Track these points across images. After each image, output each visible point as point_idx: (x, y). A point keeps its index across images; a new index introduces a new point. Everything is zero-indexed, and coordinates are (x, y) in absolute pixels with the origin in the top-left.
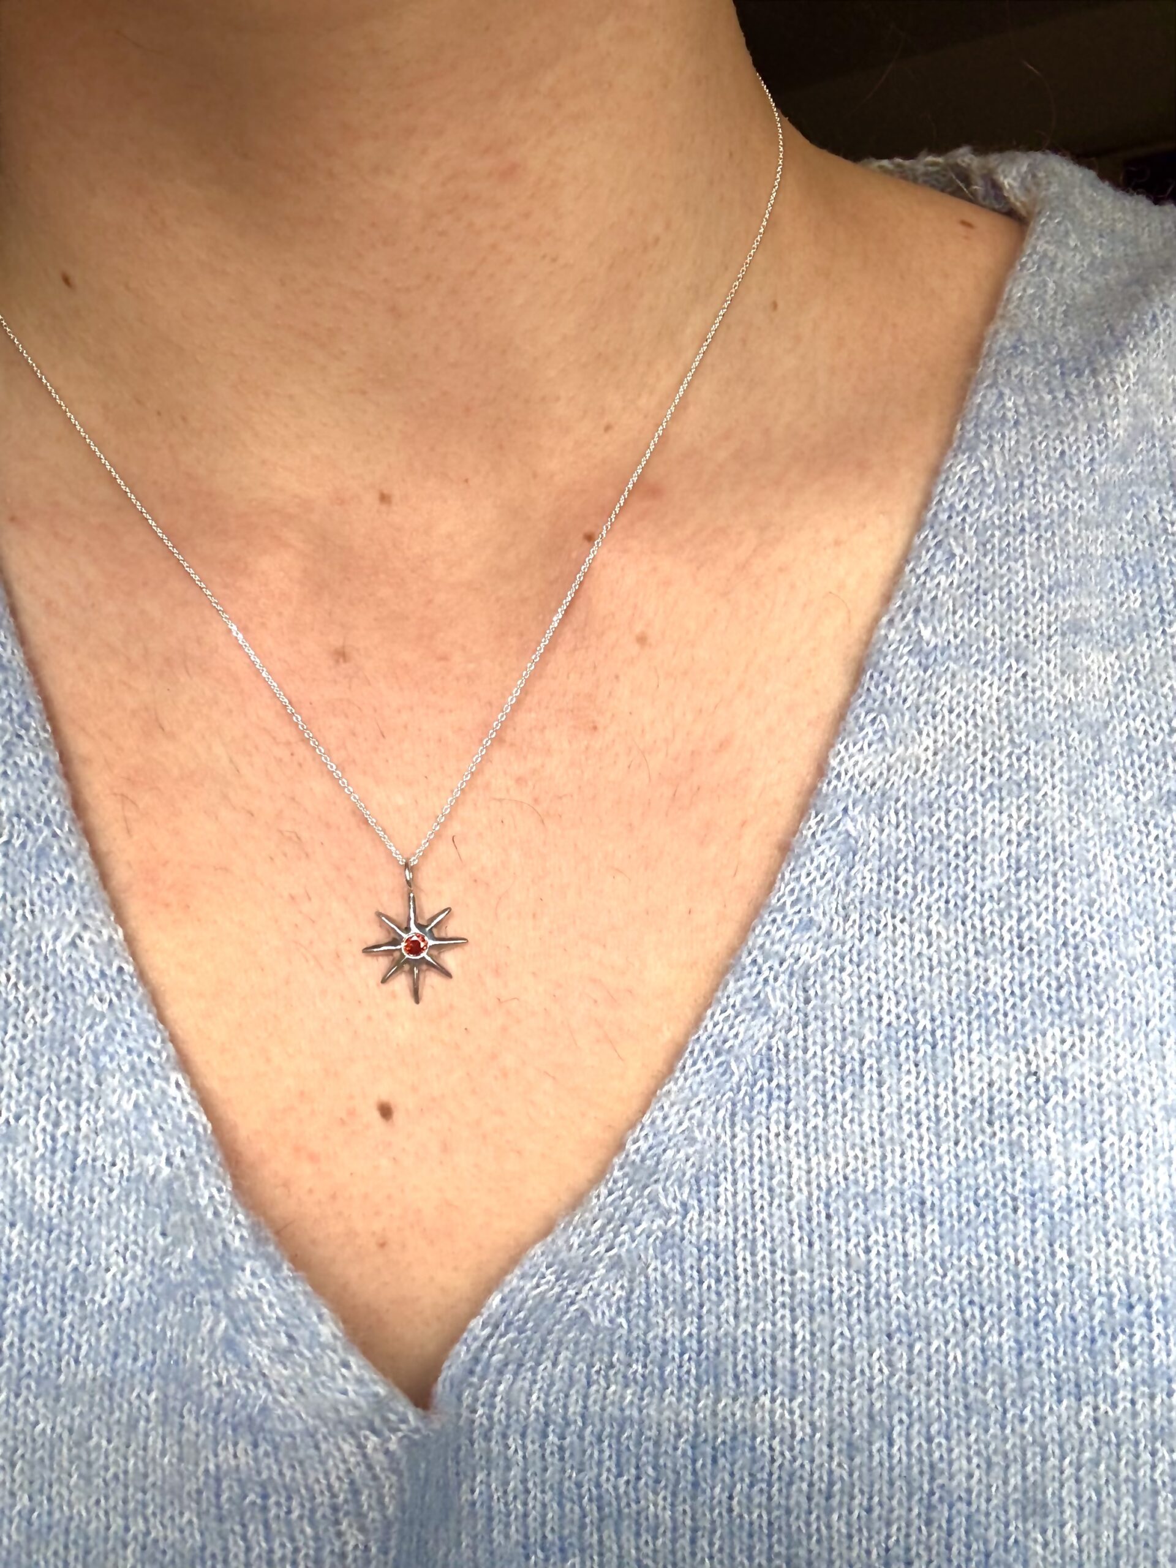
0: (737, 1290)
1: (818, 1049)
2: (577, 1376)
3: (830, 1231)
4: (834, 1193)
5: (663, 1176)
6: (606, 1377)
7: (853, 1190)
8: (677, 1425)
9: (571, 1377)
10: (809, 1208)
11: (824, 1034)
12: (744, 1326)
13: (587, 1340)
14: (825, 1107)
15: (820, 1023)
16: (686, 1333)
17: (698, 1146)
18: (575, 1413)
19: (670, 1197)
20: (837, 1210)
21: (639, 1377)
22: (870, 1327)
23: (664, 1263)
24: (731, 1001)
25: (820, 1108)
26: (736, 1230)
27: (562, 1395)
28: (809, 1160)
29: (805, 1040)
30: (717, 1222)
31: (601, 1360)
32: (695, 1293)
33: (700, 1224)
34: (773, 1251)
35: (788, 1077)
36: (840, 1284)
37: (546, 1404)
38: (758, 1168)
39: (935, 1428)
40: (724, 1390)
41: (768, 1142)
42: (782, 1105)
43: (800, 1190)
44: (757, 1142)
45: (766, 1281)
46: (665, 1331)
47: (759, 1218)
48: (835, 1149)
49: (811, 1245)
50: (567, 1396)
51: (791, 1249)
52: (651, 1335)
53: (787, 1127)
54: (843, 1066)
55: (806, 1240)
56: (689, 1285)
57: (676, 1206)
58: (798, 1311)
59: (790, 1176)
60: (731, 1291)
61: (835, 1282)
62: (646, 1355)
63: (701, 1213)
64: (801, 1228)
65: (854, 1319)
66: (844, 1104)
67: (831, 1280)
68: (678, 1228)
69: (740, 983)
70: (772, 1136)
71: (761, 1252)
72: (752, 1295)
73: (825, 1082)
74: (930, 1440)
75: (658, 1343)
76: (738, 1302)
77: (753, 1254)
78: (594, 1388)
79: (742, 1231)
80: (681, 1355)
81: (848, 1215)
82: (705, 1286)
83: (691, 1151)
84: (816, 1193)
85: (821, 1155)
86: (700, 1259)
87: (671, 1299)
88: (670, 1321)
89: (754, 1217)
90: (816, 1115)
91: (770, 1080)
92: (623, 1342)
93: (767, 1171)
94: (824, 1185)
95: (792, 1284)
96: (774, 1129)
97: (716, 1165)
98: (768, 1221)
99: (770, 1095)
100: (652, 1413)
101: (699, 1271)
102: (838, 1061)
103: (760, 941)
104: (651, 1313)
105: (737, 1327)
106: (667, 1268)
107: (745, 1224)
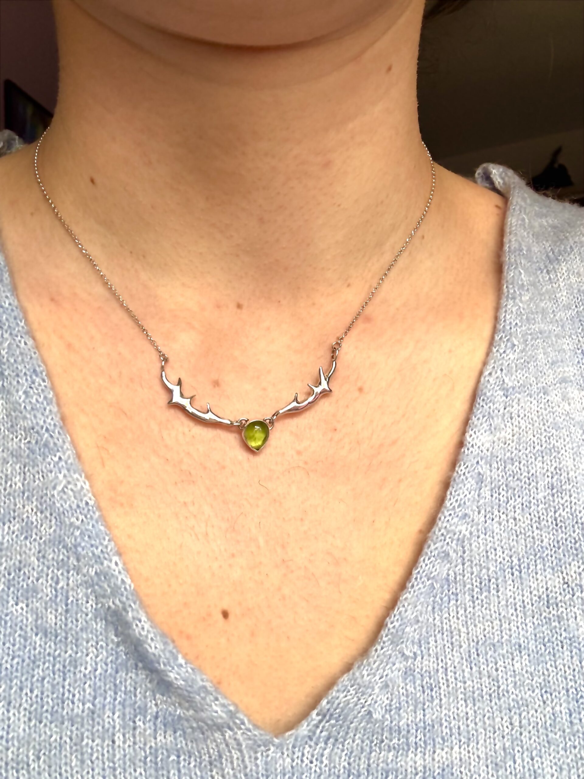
0: (440, 694)
1: (469, 575)
2: (365, 748)
3: (479, 662)
4: (480, 643)
5: (405, 640)
6: (380, 748)
7: (488, 642)
8: (416, 769)
9: (362, 748)
10: (469, 651)
11: (472, 568)
12: (444, 712)
13: (370, 728)
14: (474, 602)
15: (470, 563)
16: (418, 720)
17: (420, 624)
18: (363, 768)
19: (409, 650)
20: (481, 652)
21: (396, 746)
22: (500, 707)
23: (406, 685)
24: (433, 554)
25: (471, 603)
26: (438, 665)
27: (357, 759)
28: (467, 628)
29: (463, 571)
30: (429, 661)
31: (377, 738)
32: (421, 698)
33: (422, 663)
34: (455, 673)
35: (456, 589)
36: (486, 687)
37: (349, 764)
38: (445, 634)
39: (534, 753)
40: (437, 746)
41: (449, 621)
42: (454, 602)
43: (465, 642)
44: (445, 621)
45: (453, 688)
46: (408, 719)
47: (448, 657)
48: (479, 622)
49: (471, 668)
50: (360, 759)
51: (463, 671)
52: (401, 724)
53: (458, 613)
54: (481, 583)
55: (469, 666)
56: (418, 695)
57: (412, 655)
58: (468, 702)
59: (460, 636)
60: (438, 694)
61: (483, 686)
62: (399, 734)
63: (422, 658)
64: (466, 660)
65: (493, 703)
66: (482, 601)
67: (481, 685)
68: (412, 666)
69: (436, 545)
70: (451, 618)
71: (450, 674)
72: (447, 695)
73: (473, 590)
74: (532, 759)
75: (405, 726)
76: (441, 700)
77: (446, 675)
78: (373, 754)
79: (441, 665)
80: (417, 731)
81: (487, 653)
82: (426, 694)
83: (416, 627)
84: (472, 644)
85: (473, 626)
86: (422, 681)
87: (410, 702)
88: (410, 714)
89: (445, 657)
90: (470, 606)
91: (449, 591)
92: (388, 728)
93: (449, 634)
94: (475, 640)
95: (465, 689)
96: (452, 614)
97: (427, 633)
98: (452, 658)
99: (449, 598)
100: (403, 763)
101: (423, 687)
102: (478, 580)
103: (445, 525)
104: (402, 711)
105: (441, 712)
106: (408, 687)
107: (442, 661)
